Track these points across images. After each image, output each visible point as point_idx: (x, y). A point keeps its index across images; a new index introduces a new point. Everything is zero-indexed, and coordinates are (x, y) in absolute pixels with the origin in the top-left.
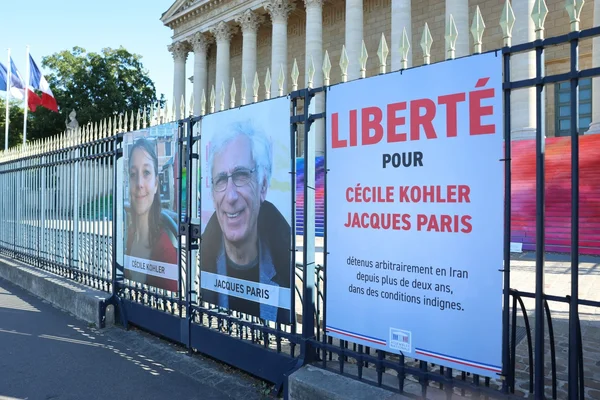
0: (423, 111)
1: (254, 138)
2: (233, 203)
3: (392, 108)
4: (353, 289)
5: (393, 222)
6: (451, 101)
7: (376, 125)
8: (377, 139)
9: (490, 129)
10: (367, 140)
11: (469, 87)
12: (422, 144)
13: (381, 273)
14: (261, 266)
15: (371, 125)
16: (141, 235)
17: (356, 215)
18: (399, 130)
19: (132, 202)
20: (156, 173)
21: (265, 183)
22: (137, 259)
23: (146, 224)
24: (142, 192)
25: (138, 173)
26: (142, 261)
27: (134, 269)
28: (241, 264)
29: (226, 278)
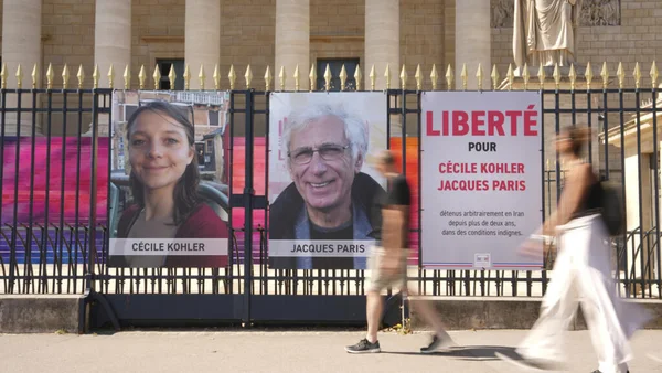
0: (496, 119)
1: (347, 121)
2: (320, 175)
3: (475, 114)
4: (446, 233)
5: (476, 185)
6: (514, 115)
7: (464, 123)
8: (465, 132)
9: (535, 133)
10: (456, 132)
11: (524, 109)
12: (495, 138)
13: (468, 219)
14: (355, 226)
15: (459, 123)
16: (155, 211)
17: (448, 182)
18: (480, 128)
19: (133, 175)
20: (191, 141)
21: (360, 157)
22: (145, 241)
23: (167, 200)
24: (162, 162)
25: (149, 140)
26: (157, 241)
27: (138, 253)
28: (330, 226)
29: (309, 242)
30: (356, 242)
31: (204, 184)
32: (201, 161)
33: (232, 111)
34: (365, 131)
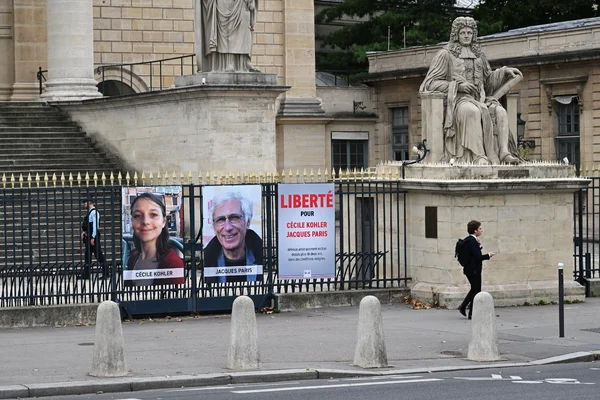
0: (314, 198)
1: (242, 201)
2: (230, 231)
3: (304, 196)
4: (290, 260)
5: (304, 234)
6: (322, 196)
7: (299, 201)
8: (299, 206)
9: (332, 206)
10: (295, 206)
11: (326, 193)
12: (313, 209)
13: (300, 252)
14: (247, 258)
15: (297, 201)
16: (147, 254)
17: (291, 233)
18: (307, 204)
19: (135, 234)
20: (164, 215)
21: (249, 221)
22: (143, 271)
23: (153, 247)
24: (149, 227)
25: (143, 215)
26: (148, 271)
27: (139, 278)
28: (235, 259)
29: (224, 268)
30: (248, 267)
31: (171, 238)
32: (170, 226)
33: (183, 197)
34: (251, 207)
